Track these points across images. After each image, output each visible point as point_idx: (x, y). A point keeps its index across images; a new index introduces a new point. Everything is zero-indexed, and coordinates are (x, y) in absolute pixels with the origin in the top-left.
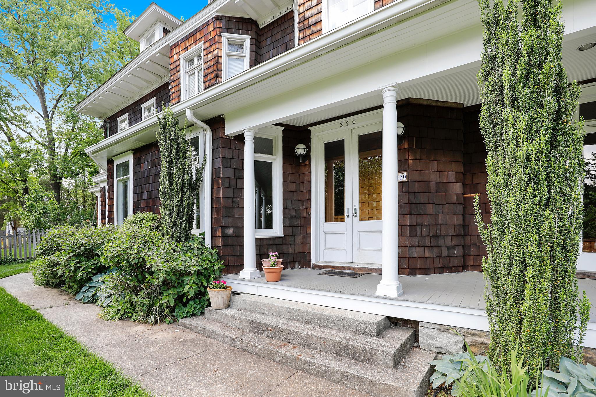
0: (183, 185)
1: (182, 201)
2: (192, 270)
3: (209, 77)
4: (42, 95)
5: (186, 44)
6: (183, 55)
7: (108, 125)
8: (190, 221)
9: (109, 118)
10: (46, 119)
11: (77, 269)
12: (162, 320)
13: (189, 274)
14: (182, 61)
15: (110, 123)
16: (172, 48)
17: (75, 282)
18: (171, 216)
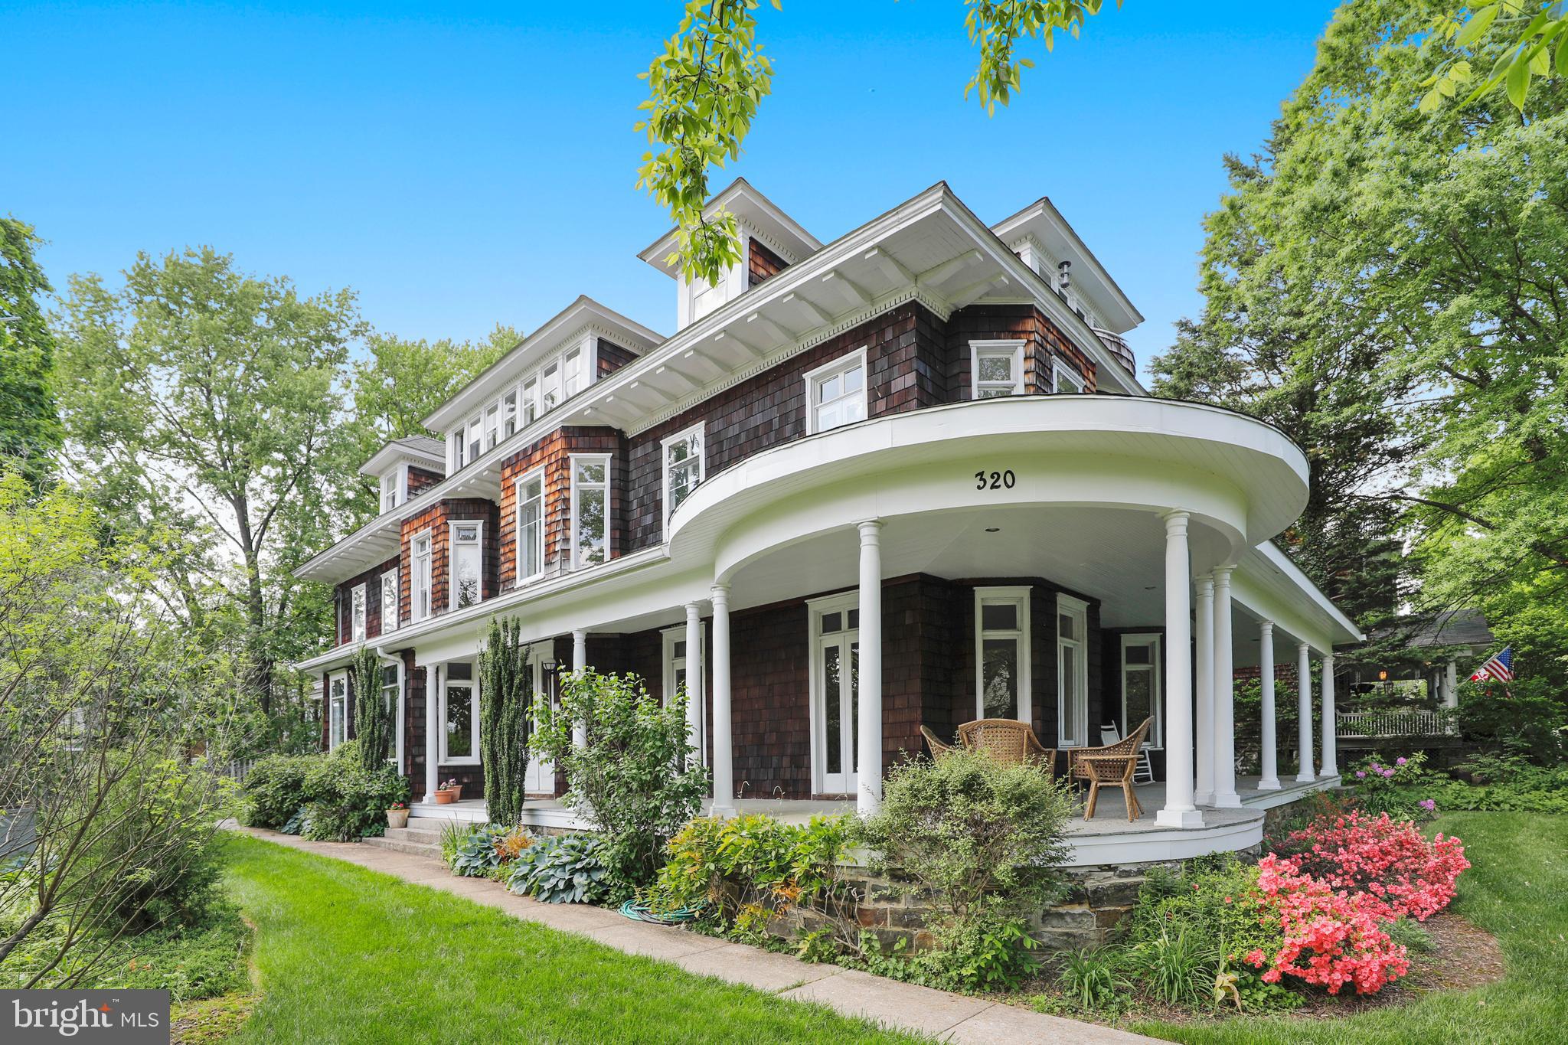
0: (374, 718)
1: (373, 732)
2: (373, 793)
3: (436, 573)
4: (240, 504)
5: (416, 524)
6: (413, 537)
7: (340, 596)
8: (386, 749)
9: (341, 585)
10: (249, 553)
11: (284, 800)
12: (349, 840)
13: (371, 798)
14: (412, 545)
15: (343, 593)
16: (406, 522)
17: (282, 813)
18: (363, 746)
